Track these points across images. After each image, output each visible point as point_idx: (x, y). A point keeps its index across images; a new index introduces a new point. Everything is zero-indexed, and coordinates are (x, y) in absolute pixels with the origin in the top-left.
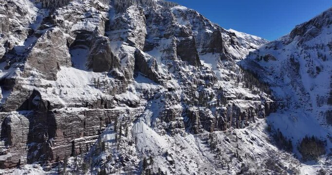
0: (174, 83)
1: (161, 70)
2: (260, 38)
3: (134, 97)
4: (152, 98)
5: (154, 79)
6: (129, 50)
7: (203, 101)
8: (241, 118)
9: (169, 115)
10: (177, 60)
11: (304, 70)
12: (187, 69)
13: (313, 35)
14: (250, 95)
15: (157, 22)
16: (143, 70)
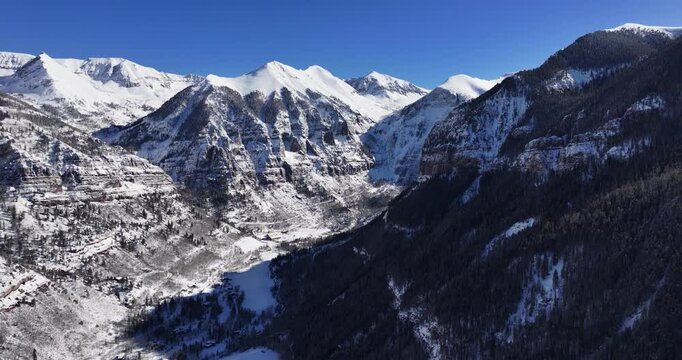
0: (323, 155)
1: (318, 149)
2: (408, 83)
3: (308, 162)
4: (316, 163)
5: (315, 154)
6: (304, 141)
7: (336, 163)
8: (353, 171)
9: (322, 169)
10: (325, 144)
11: (399, 141)
12: (329, 148)
13: (412, 116)
14: (360, 160)
15: (312, 120)
16: (310, 150)
